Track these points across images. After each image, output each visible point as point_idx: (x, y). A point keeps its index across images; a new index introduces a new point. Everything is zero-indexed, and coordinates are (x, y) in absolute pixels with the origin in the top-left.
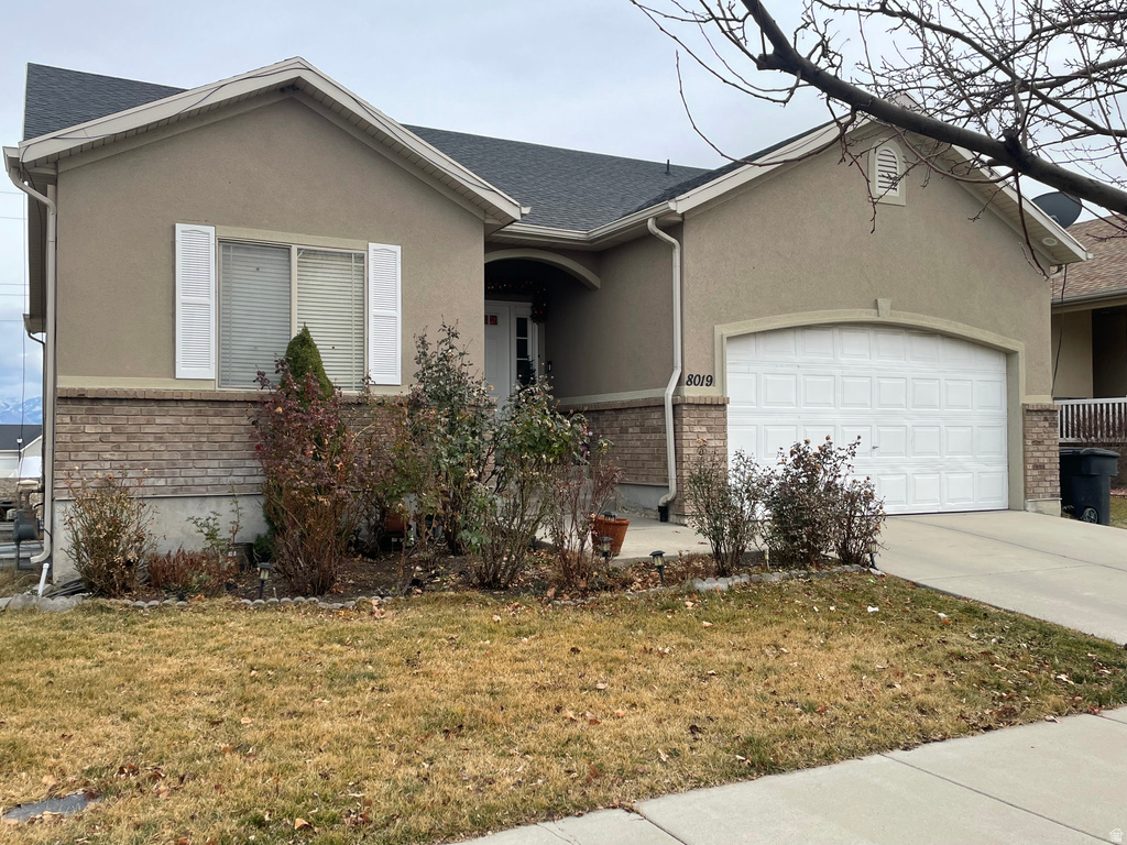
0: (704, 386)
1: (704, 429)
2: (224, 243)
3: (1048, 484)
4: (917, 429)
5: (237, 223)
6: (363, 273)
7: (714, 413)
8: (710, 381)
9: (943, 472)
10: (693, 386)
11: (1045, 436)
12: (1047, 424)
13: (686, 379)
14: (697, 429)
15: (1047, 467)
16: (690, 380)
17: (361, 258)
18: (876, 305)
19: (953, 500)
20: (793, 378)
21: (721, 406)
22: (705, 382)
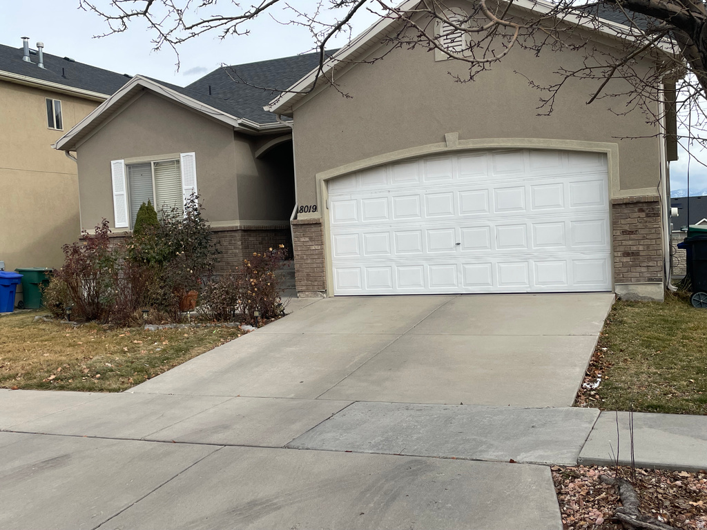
0: (311, 212)
1: (307, 239)
2: (129, 166)
3: (644, 270)
4: (500, 228)
5: (132, 156)
6: (179, 168)
7: (314, 229)
8: (315, 209)
9: (531, 261)
10: (304, 213)
11: (640, 226)
12: (643, 215)
13: (299, 209)
14: (302, 239)
15: (641, 254)
16: (301, 209)
17: (178, 162)
18: (444, 140)
19: (544, 283)
20: (385, 200)
21: (318, 224)
22: (312, 210)
